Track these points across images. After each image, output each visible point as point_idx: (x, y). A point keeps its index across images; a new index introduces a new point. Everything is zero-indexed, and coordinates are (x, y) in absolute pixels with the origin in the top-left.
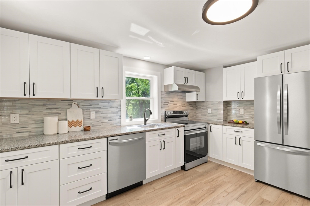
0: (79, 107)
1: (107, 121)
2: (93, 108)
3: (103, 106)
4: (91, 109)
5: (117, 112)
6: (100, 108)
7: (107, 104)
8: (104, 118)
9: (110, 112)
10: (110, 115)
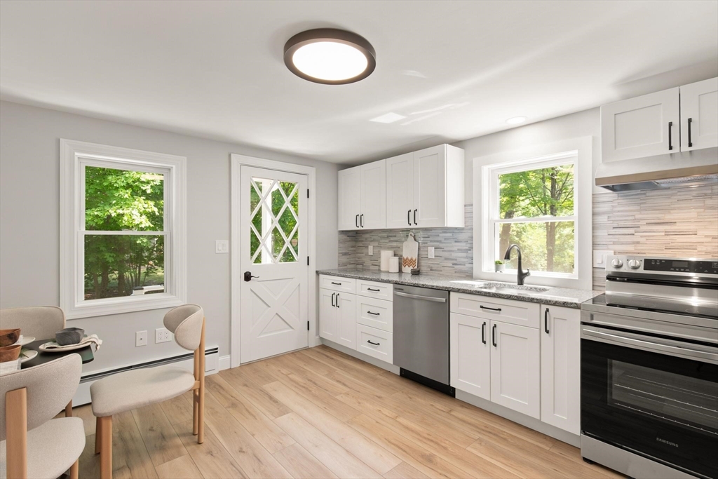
0: (415, 240)
1: (451, 265)
2: (431, 241)
3: (445, 239)
4: (429, 244)
5: (466, 251)
6: (440, 242)
7: (450, 235)
8: (446, 259)
9: (455, 249)
10: (454, 255)
